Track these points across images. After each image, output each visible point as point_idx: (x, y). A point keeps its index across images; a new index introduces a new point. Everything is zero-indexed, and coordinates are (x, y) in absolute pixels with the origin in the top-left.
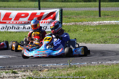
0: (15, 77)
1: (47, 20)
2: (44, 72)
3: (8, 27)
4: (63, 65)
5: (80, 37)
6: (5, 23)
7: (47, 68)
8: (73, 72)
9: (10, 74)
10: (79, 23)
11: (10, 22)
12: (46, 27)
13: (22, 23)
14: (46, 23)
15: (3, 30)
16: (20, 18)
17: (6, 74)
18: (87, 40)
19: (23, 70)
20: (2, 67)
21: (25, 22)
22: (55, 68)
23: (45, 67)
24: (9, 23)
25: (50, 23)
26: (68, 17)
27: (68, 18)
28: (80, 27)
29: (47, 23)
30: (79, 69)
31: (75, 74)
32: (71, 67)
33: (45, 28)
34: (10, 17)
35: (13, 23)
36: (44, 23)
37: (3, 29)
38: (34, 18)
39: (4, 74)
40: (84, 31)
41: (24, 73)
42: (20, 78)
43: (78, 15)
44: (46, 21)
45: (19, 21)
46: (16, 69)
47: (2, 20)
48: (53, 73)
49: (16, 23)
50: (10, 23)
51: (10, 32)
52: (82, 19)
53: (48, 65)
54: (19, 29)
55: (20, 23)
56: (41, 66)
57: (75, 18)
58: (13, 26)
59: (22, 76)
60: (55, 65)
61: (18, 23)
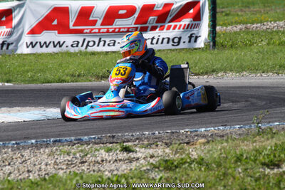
0: (130, 161)
1: (180, 21)
2: (198, 146)
3: (89, 42)
4: (241, 127)
5: (263, 58)
6: (81, 32)
7: (204, 136)
8: (268, 144)
9: (117, 154)
10: (255, 25)
11: (92, 29)
12: (180, 39)
13: (121, 30)
14: (179, 29)
15: (76, 49)
16: (116, 20)
17: (107, 154)
18: (280, 67)
19: (146, 142)
20: (94, 138)
21: (129, 28)
22: (223, 136)
23: (197, 135)
24: (90, 32)
25: (187, 28)
26: (222, 12)
27: (224, 14)
28: (259, 34)
29: (181, 29)
30: (281, 138)
31: (275, 150)
32: (260, 132)
33: (176, 40)
34: (91, 19)
35: (99, 32)
36: (174, 28)
37: (77, 46)
38: (150, 18)
39: (103, 154)
40: (268, 44)
41: (151, 151)
42: (142, 161)
43: (246, 6)
44: (178, 24)
45: (114, 26)
46: (128, 141)
47: (74, 26)
48: (219, 147)
49: (108, 32)
50: (93, 31)
51: (93, 54)
52: (258, 15)
53: (203, 129)
54: (114, 45)
55: (117, 30)
56: (187, 132)
57: (240, 13)
58: (100, 39)
59: (147, 157)
60: (221, 128)
61: (111, 30)
